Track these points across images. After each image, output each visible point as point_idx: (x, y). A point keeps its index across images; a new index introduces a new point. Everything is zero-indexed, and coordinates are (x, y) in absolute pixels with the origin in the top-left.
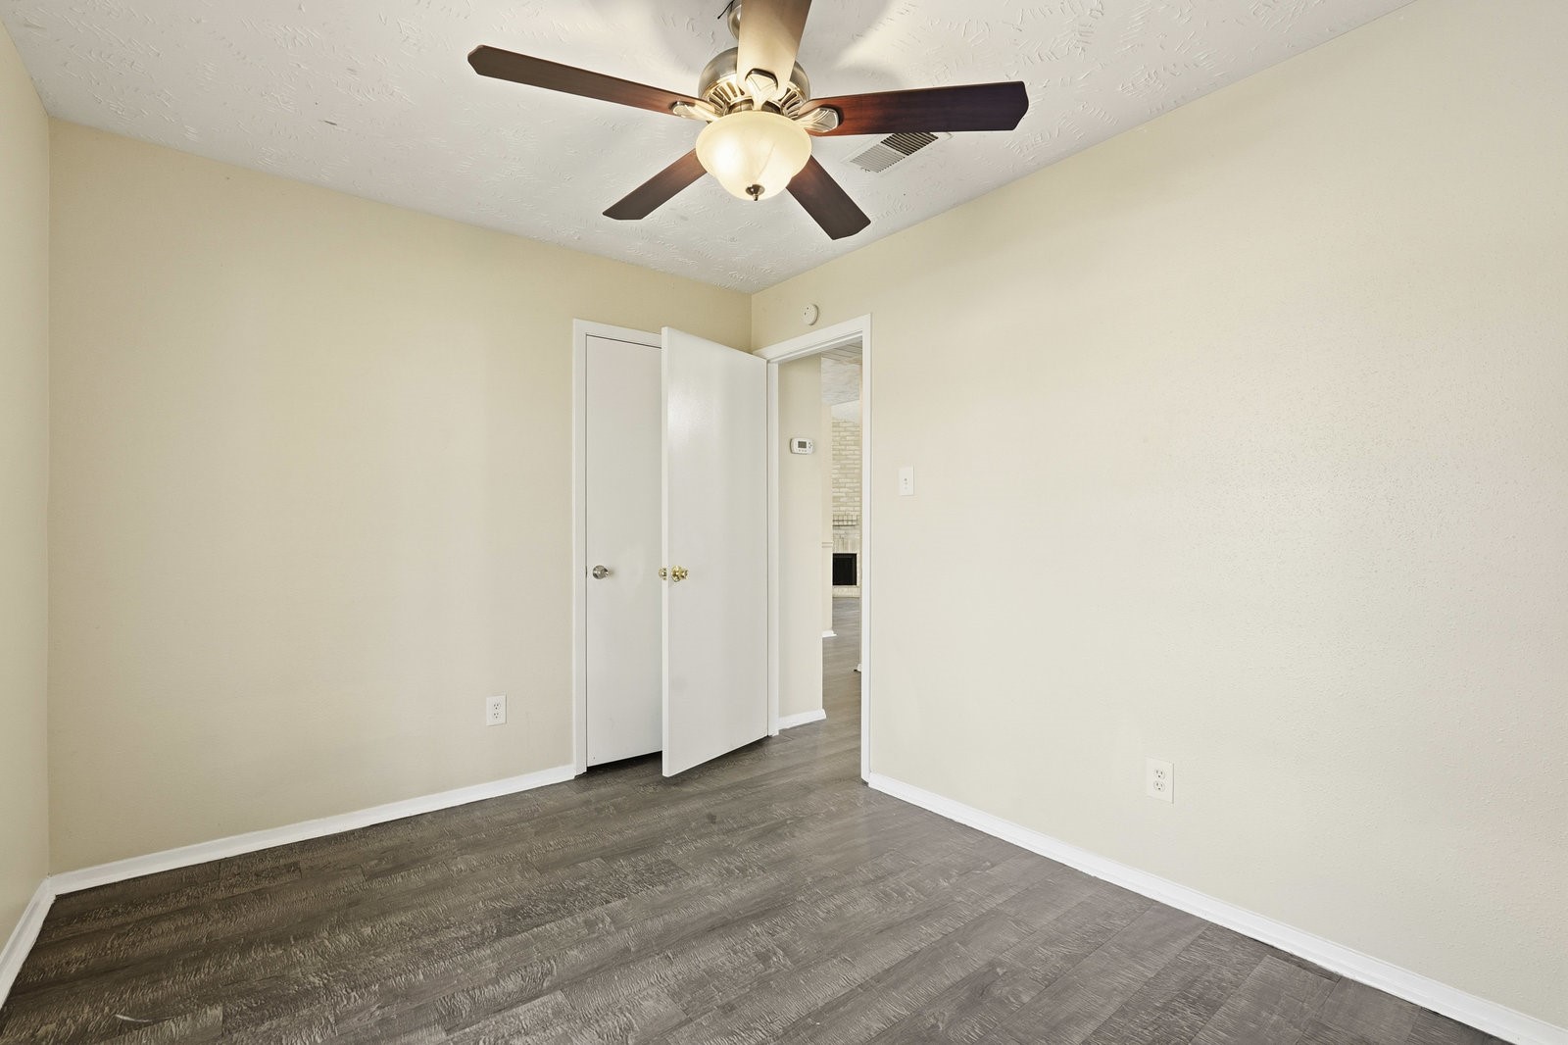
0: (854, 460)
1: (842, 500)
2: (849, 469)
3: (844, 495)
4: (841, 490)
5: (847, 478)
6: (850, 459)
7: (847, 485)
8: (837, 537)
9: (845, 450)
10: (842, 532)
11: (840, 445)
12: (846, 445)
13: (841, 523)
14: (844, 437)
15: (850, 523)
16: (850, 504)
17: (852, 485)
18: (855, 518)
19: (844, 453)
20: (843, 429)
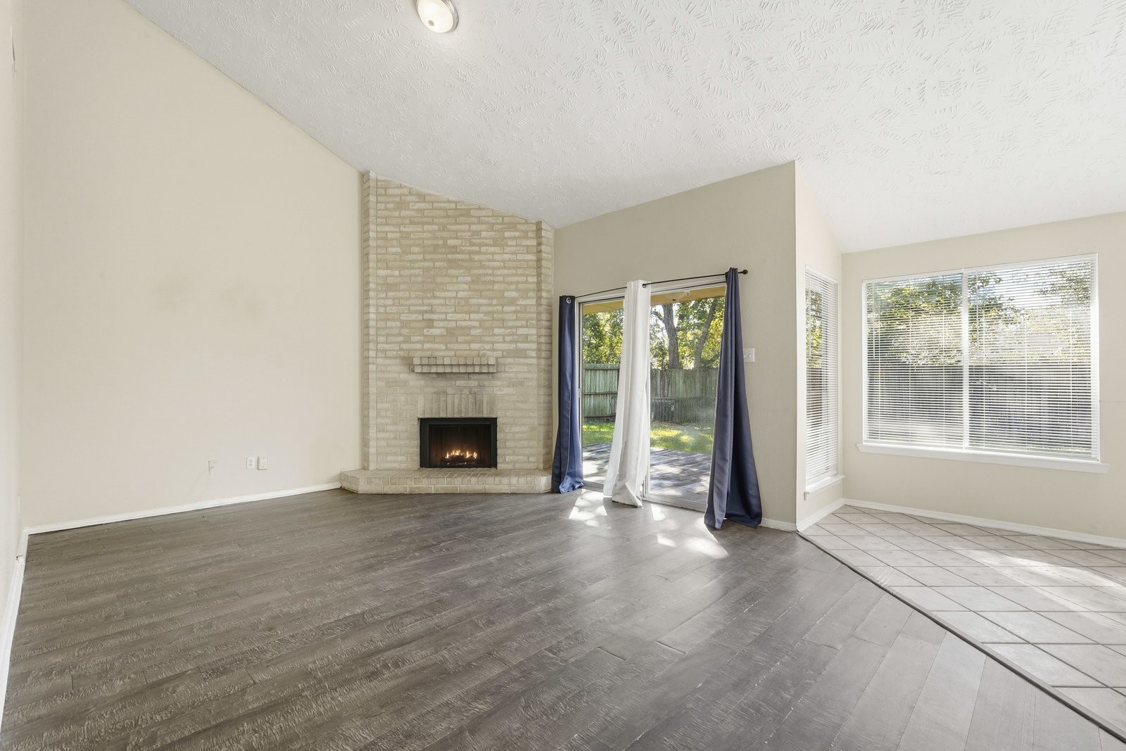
0: (494, 268)
1: (473, 332)
2: (485, 283)
3: (477, 324)
4: (473, 316)
5: (481, 297)
6: (488, 268)
7: (483, 309)
8: (466, 391)
9: (479, 253)
10: (473, 383)
11: (472, 244)
12: (480, 245)
13: (470, 370)
14: (478, 233)
15: (485, 370)
16: (488, 339)
17: (490, 309)
18: (492, 361)
19: (476, 257)
20: (475, 220)
